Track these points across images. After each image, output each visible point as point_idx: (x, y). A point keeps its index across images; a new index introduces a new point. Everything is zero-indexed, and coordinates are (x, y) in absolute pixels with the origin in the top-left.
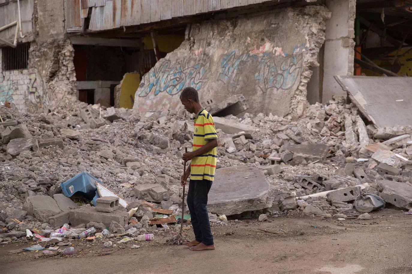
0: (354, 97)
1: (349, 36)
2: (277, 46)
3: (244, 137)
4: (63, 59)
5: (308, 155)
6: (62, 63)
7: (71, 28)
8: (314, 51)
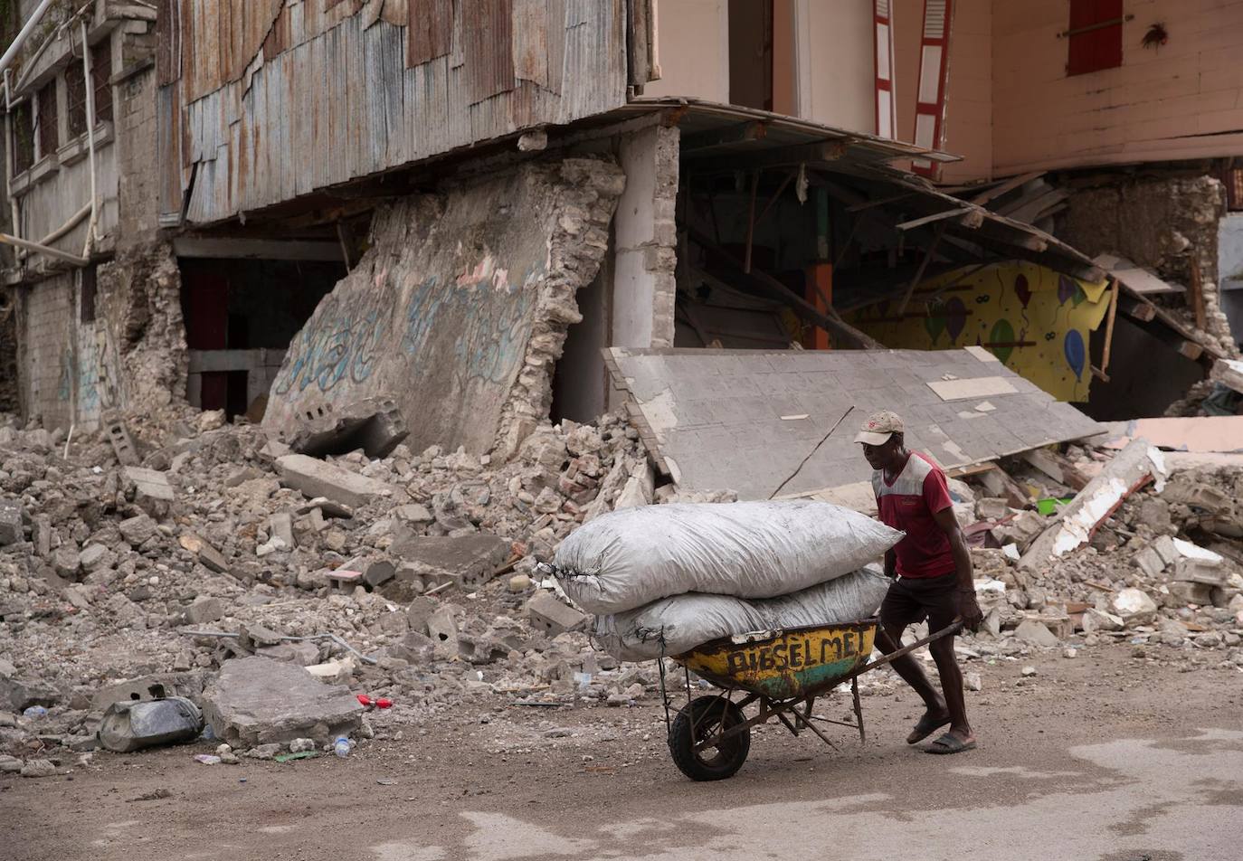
0: (642, 407)
1: (658, 241)
2: (501, 266)
3: (321, 512)
4: (156, 295)
5: (428, 568)
6: (154, 303)
7: (165, 215)
8: (559, 281)
